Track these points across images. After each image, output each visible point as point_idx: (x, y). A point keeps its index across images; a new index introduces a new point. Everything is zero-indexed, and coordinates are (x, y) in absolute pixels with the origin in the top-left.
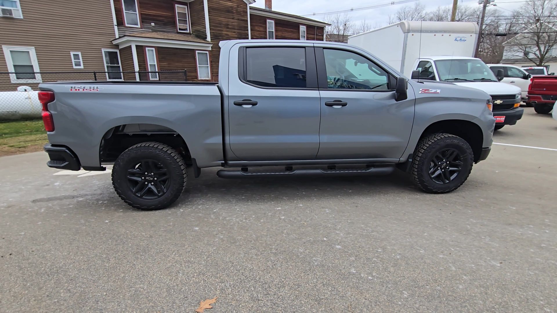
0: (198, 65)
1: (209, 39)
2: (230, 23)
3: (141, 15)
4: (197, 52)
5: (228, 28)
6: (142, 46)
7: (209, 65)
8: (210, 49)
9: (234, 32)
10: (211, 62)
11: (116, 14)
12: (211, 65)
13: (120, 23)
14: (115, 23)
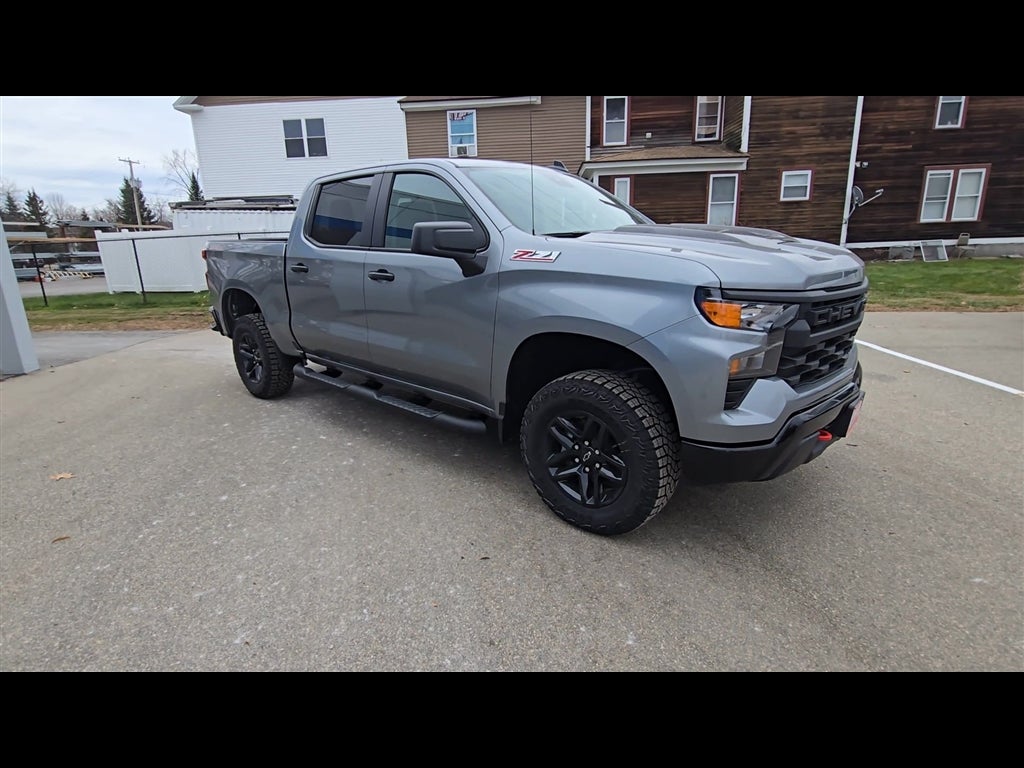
0: (710, 202)
1: (744, 148)
2: (803, 107)
3: (631, 122)
4: (712, 176)
5: (797, 118)
6: (609, 176)
7: (735, 201)
8: (744, 167)
9: (814, 124)
10: (741, 193)
11: (591, 128)
12: (741, 199)
13: (596, 142)
14: (588, 144)
